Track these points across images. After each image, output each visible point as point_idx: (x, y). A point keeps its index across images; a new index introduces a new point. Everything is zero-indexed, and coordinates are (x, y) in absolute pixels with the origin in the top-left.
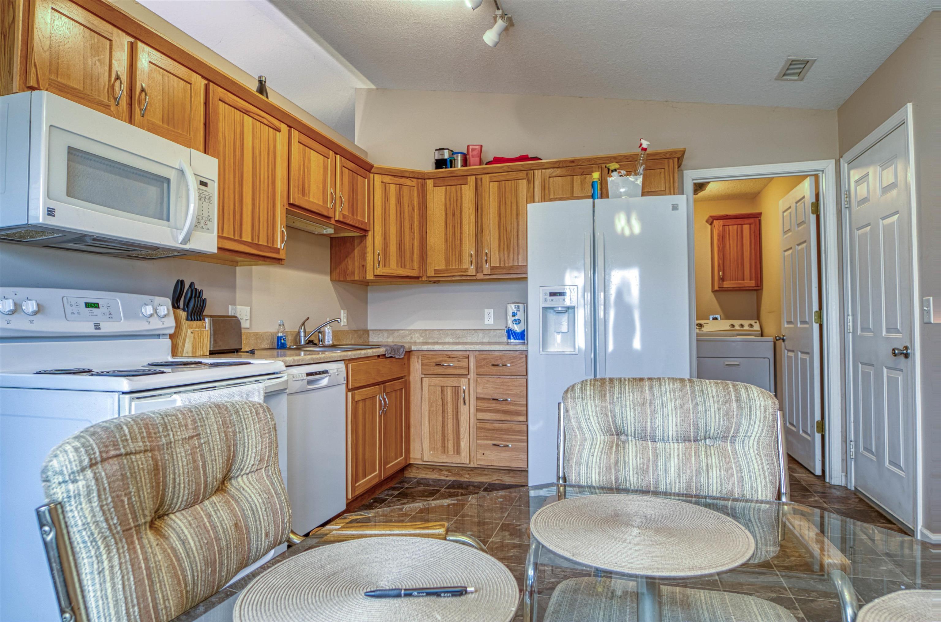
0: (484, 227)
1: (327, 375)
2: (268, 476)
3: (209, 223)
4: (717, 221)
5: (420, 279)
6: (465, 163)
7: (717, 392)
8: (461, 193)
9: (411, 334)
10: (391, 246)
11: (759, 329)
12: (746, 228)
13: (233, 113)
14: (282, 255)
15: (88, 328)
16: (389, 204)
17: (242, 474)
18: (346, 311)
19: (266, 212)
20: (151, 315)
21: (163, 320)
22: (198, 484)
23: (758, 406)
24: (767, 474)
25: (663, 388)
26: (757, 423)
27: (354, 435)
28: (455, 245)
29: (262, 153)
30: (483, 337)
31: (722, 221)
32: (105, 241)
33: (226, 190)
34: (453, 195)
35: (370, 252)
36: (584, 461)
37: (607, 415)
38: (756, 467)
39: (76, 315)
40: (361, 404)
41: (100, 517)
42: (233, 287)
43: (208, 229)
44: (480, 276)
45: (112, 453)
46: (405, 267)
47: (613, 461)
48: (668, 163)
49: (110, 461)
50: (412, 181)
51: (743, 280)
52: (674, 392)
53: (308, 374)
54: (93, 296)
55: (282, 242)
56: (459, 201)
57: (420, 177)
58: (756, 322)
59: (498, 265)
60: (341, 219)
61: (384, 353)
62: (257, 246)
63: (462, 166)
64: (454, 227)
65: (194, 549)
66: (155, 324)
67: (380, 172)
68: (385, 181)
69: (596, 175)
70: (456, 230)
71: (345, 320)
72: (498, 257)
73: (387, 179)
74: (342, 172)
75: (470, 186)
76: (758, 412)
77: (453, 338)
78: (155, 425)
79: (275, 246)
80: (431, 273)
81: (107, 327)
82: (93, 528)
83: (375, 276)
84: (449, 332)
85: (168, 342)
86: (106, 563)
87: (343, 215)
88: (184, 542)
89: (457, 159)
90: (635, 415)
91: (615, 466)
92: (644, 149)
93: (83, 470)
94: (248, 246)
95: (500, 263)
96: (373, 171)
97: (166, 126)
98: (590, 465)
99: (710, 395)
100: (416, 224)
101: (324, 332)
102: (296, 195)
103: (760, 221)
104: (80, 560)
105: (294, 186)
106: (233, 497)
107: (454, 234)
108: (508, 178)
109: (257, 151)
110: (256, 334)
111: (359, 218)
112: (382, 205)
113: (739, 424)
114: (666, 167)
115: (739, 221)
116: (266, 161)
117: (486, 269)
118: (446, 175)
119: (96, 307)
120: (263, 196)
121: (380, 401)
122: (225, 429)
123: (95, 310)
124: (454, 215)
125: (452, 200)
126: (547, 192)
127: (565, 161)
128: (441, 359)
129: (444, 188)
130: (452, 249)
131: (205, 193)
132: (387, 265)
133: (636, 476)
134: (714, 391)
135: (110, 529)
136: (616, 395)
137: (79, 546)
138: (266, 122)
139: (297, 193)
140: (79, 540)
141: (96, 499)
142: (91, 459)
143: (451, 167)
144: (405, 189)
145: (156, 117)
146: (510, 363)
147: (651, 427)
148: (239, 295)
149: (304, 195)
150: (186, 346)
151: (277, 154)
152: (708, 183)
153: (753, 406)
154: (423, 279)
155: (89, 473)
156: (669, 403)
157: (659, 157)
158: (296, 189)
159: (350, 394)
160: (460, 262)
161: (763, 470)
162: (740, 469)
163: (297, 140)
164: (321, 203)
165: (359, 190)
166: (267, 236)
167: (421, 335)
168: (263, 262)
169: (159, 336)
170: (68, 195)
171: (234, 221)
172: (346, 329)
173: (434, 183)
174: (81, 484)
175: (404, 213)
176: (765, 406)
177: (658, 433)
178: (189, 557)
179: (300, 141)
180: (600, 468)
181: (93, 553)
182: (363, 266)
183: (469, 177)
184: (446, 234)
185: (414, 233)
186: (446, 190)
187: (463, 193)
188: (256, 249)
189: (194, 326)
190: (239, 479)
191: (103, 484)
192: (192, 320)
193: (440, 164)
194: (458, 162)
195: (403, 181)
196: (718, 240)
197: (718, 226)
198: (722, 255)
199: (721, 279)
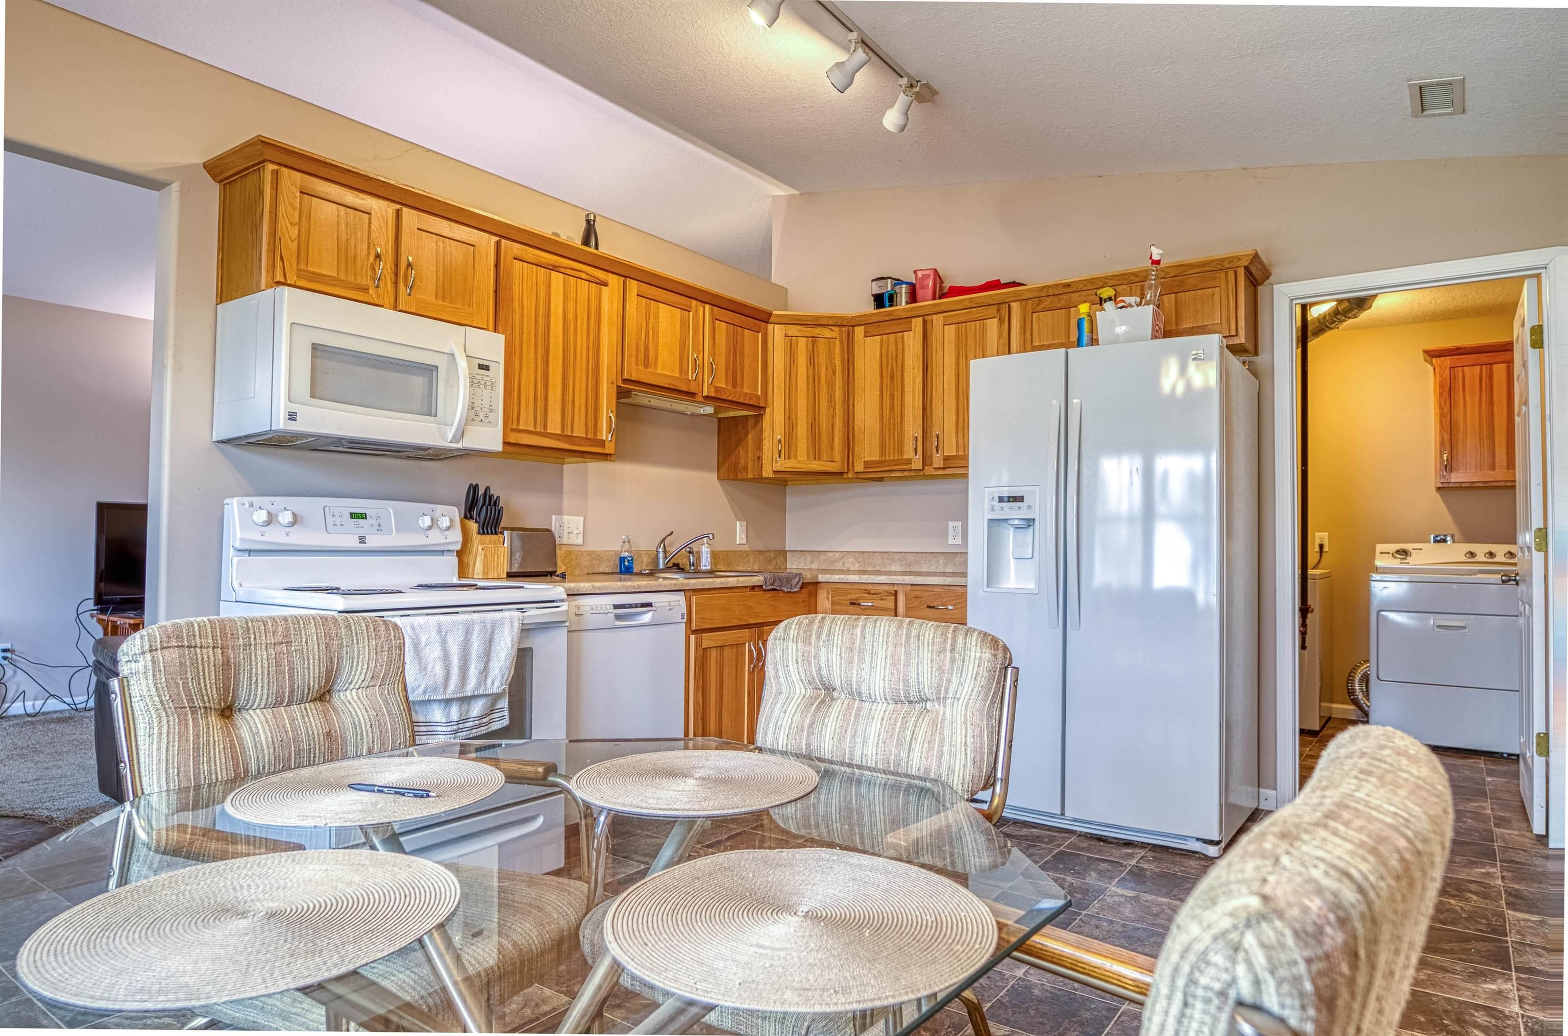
0: (934, 394)
1: (650, 608)
2: (382, 694)
3: (490, 414)
4: (1439, 359)
5: (845, 476)
6: (913, 297)
7: (933, 639)
8: (903, 345)
9: (843, 557)
10: (799, 428)
12: (1497, 369)
13: (535, 273)
14: (610, 448)
15: (352, 542)
16: (797, 367)
17: (351, 687)
18: (745, 523)
19: (584, 393)
20: (430, 528)
21: (446, 533)
22: (281, 687)
23: (972, 658)
24: (969, 750)
25: (877, 630)
26: (968, 681)
27: (700, 695)
28: (894, 424)
29: (579, 318)
30: (946, 565)
31: (1448, 359)
32: (363, 444)
33: (524, 370)
34: (892, 347)
35: (767, 439)
36: (773, 719)
37: (809, 663)
38: (959, 740)
39: (339, 526)
40: (714, 654)
41: (153, 691)
42: (559, 491)
43: (490, 422)
44: (929, 470)
45: (174, 643)
46: (819, 459)
47: (807, 722)
48: (1227, 276)
49: (171, 650)
50: (832, 330)
51: (1494, 469)
52: (888, 637)
53: (616, 607)
54: (359, 505)
55: (609, 431)
56: (900, 357)
57: (845, 323)
59: (955, 454)
60: (713, 394)
61: (760, 584)
62: (570, 439)
63: (907, 303)
64: (892, 397)
65: (264, 743)
66: (435, 538)
67: (783, 320)
68: (790, 333)
69: (1084, 308)
70: (895, 401)
71: (744, 536)
72: (954, 440)
73: (794, 330)
74: (714, 329)
75: (915, 334)
76: (971, 667)
77: (902, 565)
78: (233, 628)
79: (599, 438)
80: (859, 467)
81: (374, 541)
82: (148, 700)
83: (775, 472)
84: (897, 557)
85: (454, 560)
86: (156, 729)
87: (716, 387)
88: (255, 735)
89: (901, 293)
90: (841, 663)
91: (809, 728)
92: (1157, 262)
93: (143, 653)
94: (555, 439)
95: (957, 451)
96: (771, 320)
97: (440, 302)
98: (779, 723)
99: (926, 642)
100: (838, 393)
101: (699, 553)
102: (634, 367)
104: (138, 725)
105: (630, 356)
106: (335, 710)
107: (892, 408)
108: (970, 317)
109: (571, 316)
110: (590, 553)
111: (746, 390)
112: (785, 370)
113: (949, 681)
114: (1223, 284)
115: (1484, 358)
116: (585, 327)
117: (938, 461)
118: (882, 319)
119: (362, 518)
120: (581, 375)
121: (750, 651)
122: (328, 641)
123: (360, 521)
124: (892, 378)
125: (890, 355)
126: (1028, 336)
127: (1056, 286)
128: (858, 595)
129: (879, 337)
130: (890, 430)
131: (485, 378)
132: (792, 456)
133: (831, 741)
134: (931, 636)
135: (161, 702)
136: (824, 637)
137: (138, 714)
138: (584, 276)
139: (634, 363)
140: (138, 709)
141: (151, 677)
142: (151, 646)
143: (891, 306)
144: (822, 345)
145: (427, 293)
146: (954, 605)
147: (857, 682)
148: (567, 502)
149: (646, 365)
150: (477, 565)
151: (602, 316)
152: (1375, 296)
153: (967, 658)
154: (850, 476)
155: (148, 656)
156: (880, 651)
157: (1210, 269)
158: (634, 359)
159: (693, 637)
160: (901, 451)
161: (966, 745)
162: (942, 741)
163: (635, 293)
164: (677, 375)
165: (747, 351)
166: (586, 425)
167: (856, 560)
168: (580, 459)
169: (442, 552)
170: (311, 396)
171: (535, 409)
172: (746, 548)
173: (865, 332)
174: (141, 663)
175: (819, 379)
176: (981, 658)
177: (864, 689)
178: (256, 747)
179: (640, 294)
180: (790, 729)
181: (147, 719)
182: (759, 458)
183: (914, 320)
184: (881, 408)
185: (834, 408)
186: (882, 340)
187: (906, 345)
188: (567, 443)
189: (487, 541)
190: (348, 692)
191: (159, 666)
192: (484, 533)
193: (879, 300)
194: (901, 296)
195: (817, 331)
196: (1441, 394)
197: (1441, 368)
198: (1448, 422)
199: (1446, 466)
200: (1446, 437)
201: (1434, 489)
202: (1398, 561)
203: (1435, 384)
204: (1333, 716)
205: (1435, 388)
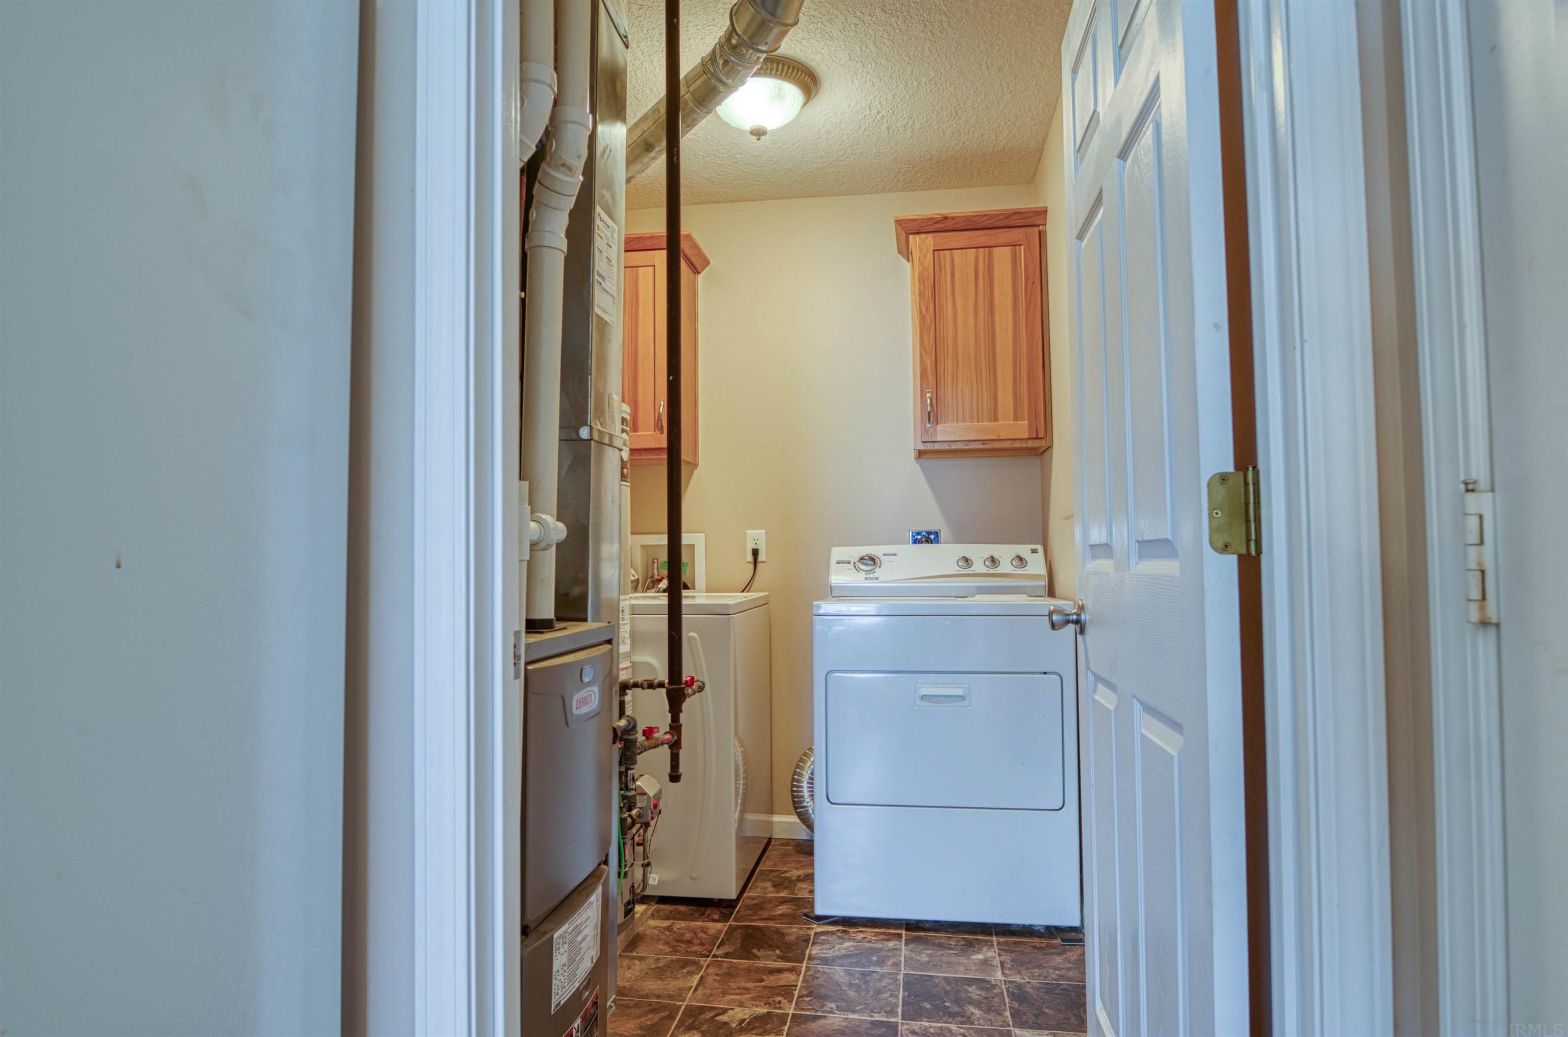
4: (917, 237)
11: (1042, 571)
12: (1002, 255)
31: (930, 236)
51: (996, 419)
58: (1034, 551)
103: (1042, 236)
115: (980, 237)
196: (921, 294)
197: (921, 251)
198: (932, 340)
199: (929, 413)
200: (929, 363)
201: (912, 455)
202: (862, 575)
203: (913, 278)
204: (774, 837)
205: (913, 284)
